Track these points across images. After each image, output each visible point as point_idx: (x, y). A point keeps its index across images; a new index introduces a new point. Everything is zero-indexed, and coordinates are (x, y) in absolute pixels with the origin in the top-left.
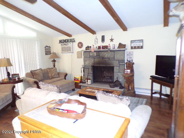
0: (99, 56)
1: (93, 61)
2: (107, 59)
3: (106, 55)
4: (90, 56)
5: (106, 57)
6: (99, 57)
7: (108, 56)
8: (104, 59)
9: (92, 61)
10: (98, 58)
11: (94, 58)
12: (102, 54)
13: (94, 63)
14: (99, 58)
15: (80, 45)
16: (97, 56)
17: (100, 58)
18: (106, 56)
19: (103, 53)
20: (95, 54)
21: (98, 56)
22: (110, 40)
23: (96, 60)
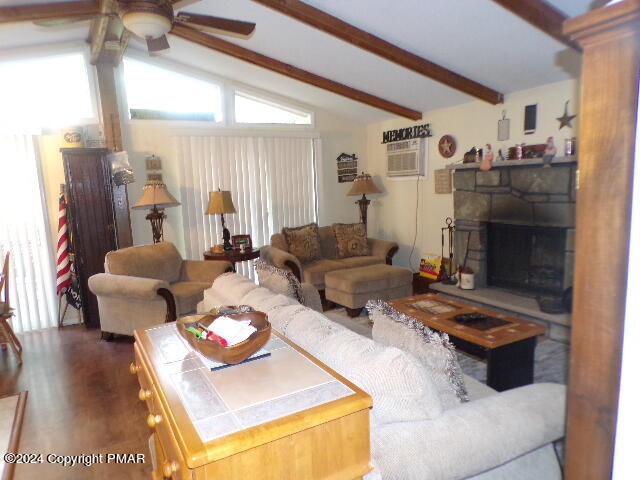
0: (509, 185)
1: (485, 203)
2: (541, 199)
3: (537, 182)
4: (476, 186)
5: (536, 190)
6: (507, 189)
7: (544, 185)
8: (526, 198)
9: (483, 201)
10: (506, 193)
11: (491, 194)
12: (520, 180)
13: (490, 213)
14: (509, 195)
15: (448, 145)
16: (501, 184)
17: (514, 193)
18: (535, 188)
19: (523, 174)
20: (495, 178)
21: (505, 186)
22: (560, 119)
23: (498, 200)
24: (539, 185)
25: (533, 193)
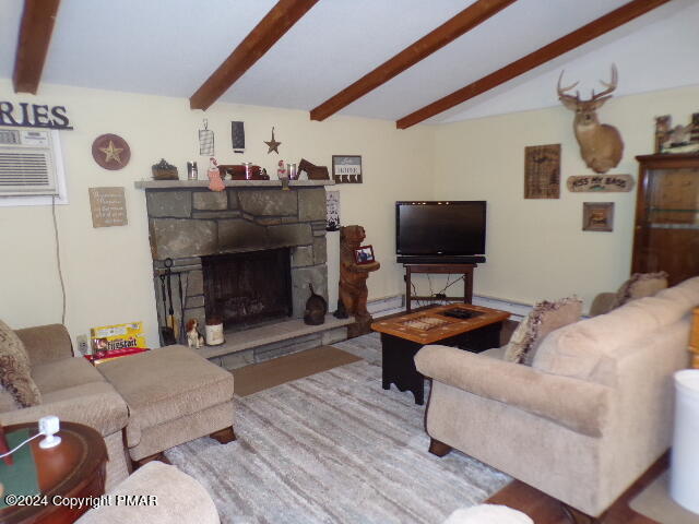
0: (239, 208)
1: (208, 231)
2: (275, 221)
3: (270, 205)
4: (194, 210)
5: (270, 213)
6: (238, 213)
7: (277, 208)
8: (260, 222)
9: (206, 231)
10: (238, 217)
11: (215, 220)
12: (251, 202)
13: (217, 244)
14: (240, 220)
15: (111, 152)
16: (229, 208)
17: (245, 216)
18: (268, 210)
19: (255, 196)
20: (223, 203)
21: (234, 210)
23: (226, 227)
24: (273, 208)
25: (268, 216)
